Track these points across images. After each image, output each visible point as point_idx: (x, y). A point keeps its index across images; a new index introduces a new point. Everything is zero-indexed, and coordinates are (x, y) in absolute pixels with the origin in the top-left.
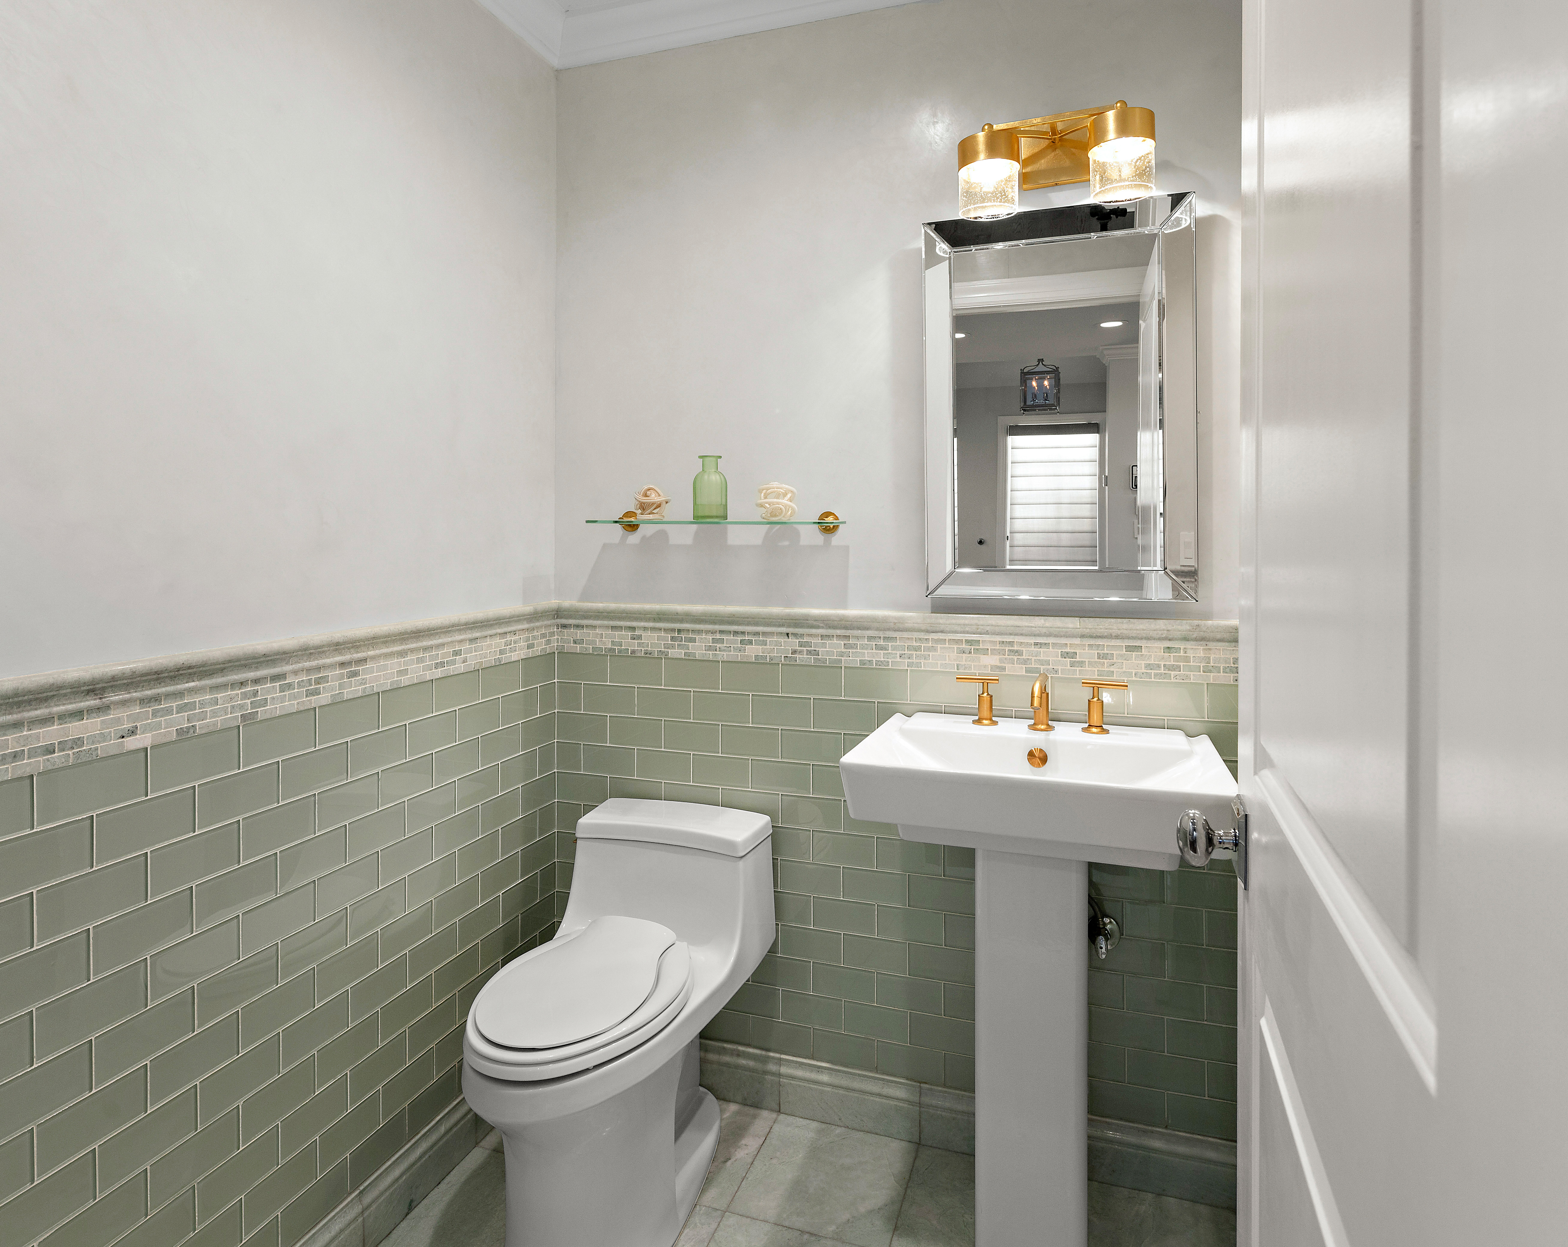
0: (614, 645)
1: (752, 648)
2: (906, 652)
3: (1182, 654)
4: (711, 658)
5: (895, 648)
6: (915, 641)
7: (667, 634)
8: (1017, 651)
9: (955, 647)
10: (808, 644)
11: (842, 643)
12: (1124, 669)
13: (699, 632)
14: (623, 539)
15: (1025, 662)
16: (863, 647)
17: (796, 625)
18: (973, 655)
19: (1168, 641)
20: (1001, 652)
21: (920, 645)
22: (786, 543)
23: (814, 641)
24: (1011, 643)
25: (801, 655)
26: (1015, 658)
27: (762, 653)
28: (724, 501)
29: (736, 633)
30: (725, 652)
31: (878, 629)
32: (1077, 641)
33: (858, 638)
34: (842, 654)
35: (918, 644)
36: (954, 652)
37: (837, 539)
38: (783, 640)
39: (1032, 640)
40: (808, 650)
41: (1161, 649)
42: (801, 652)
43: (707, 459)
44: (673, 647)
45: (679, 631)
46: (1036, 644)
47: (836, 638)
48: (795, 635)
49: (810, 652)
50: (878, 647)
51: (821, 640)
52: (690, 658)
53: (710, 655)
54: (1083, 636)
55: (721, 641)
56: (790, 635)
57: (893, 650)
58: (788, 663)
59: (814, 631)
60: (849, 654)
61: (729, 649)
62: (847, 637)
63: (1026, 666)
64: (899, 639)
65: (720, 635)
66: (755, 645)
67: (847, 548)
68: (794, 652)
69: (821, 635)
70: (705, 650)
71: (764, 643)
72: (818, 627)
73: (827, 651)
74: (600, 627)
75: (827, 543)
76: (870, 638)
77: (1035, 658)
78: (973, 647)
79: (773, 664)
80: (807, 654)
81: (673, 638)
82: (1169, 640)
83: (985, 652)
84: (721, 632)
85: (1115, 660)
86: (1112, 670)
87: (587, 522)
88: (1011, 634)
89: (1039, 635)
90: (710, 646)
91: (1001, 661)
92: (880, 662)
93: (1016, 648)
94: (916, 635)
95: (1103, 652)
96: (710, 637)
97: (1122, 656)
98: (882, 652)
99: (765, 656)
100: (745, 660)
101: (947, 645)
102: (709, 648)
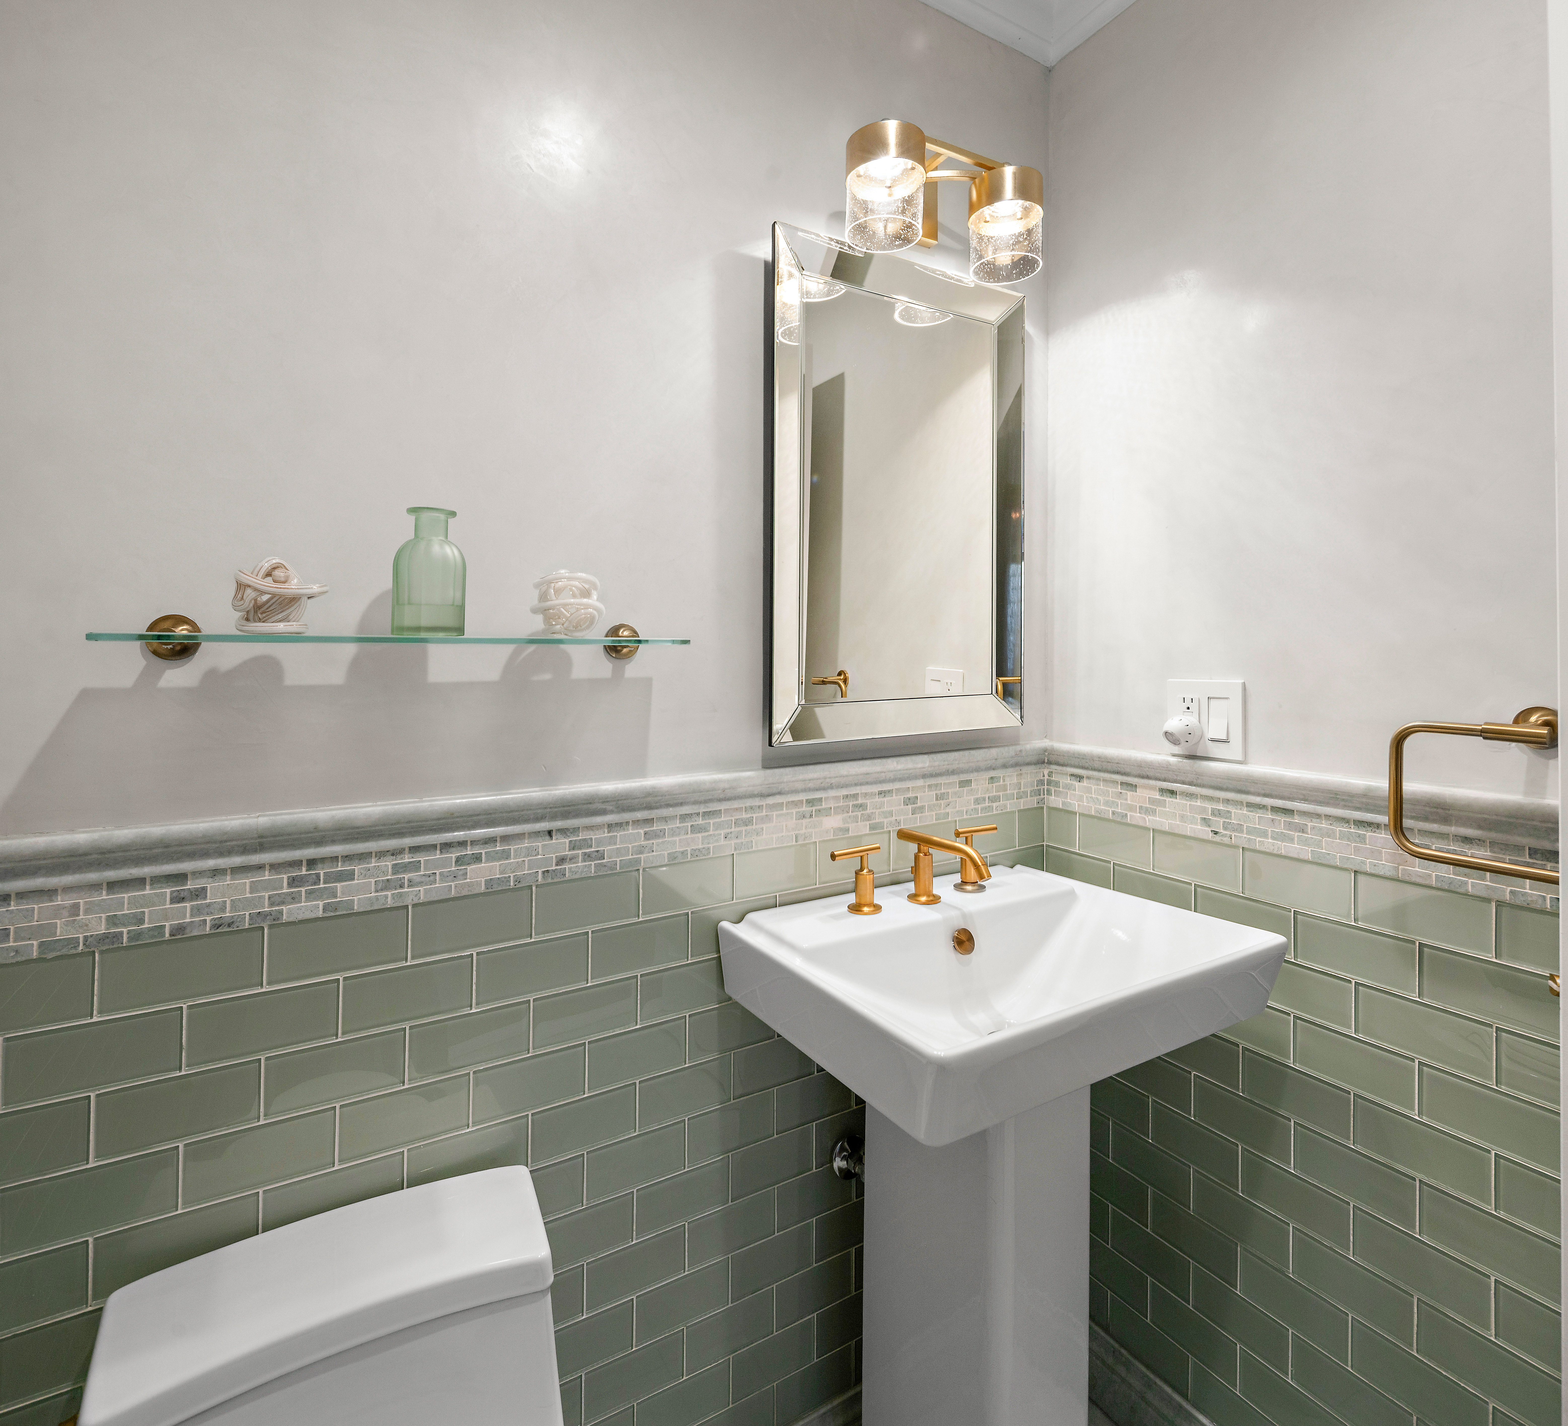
0: (115, 925)
1: (480, 868)
2: (733, 830)
3: (1001, 782)
4: (390, 903)
5: (718, 826)
6: (746, 811)
7: (280, 873)
8: (861, 805)
9: (794, 811)
10: (587, 843)
11: (642, 831)
12: (957, 809)
13: (363, 857)
14: (147, 678)
15: (869, 817)
16: (673, 833)
17: (566, 815)
18: (814, 819)
19: (993, 771)
20: (844, 810)
21: (752, 816)
22: (547, 676)
23: (594, 836)
24: (855, 796)
25: (574, 863)
26: (859, 814)
27: (501, 873)
28: (459, 595)
29: (447, 846)
30: (422, 886)
31: (695, 803)
32: (920, 782)
33: (665, 819)
34: (641, 850)
35: (748, 816)
36: (792, 818)
37: (633, 668)
38: (540, 844)
39: (876, 789)
40: (585, 854)
41: (986, 780)
42: (573, 859)
43: (425, 516)
44: (294, 898)
45: (312, 863)
46: (880, 793)
47: (632, 825)
48: (563, 831)
49: (589, 856)
50: (695, 829)
51: (609, 832)
52: (338, 913)
53: (389, 898)
54: (924, 776)
55: (416, 866)
56: (554, 833)
57: (717, 829)
58: (550, 880)
59: (599, 820)
60: (652, 847)
61: (432, 878)
62: (649, 821)
63: (870, 822)
64: (724, 813)
65: (410, 855)
66: (487, 861)
67: (648, 682)
68: (561, 860)
69: (609, 825)
70: (377, 891)
71: (506, 855)
72: (604, 812)
73: (617, 848)
74: (68, 889)
75: (618, 674)
76: (684, 817)
77: (879, 810)
78: (814, 809)
79: (522, 889)
80: (584, 860)
81: (293, 882)
82: (993, 769)
83: (827, 812)
84: (414, 849)
85: (950, 799)
86: (947, 811)
87: (90, 637)
88: (856, 785)
89: (881, 782)
90: (388, 880)
91: (844, 821)
92: (697, 851)
93: (860, 801)
94: (749, 803)
95: (940, 792)
96: (388, 863)
97: (955, 793)
98: (700, 835)
99: (505, 878)
100: (465, 893)
101: (785, 811)
102: (387, 885)
